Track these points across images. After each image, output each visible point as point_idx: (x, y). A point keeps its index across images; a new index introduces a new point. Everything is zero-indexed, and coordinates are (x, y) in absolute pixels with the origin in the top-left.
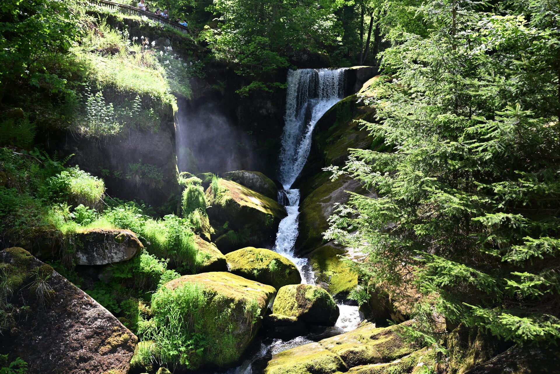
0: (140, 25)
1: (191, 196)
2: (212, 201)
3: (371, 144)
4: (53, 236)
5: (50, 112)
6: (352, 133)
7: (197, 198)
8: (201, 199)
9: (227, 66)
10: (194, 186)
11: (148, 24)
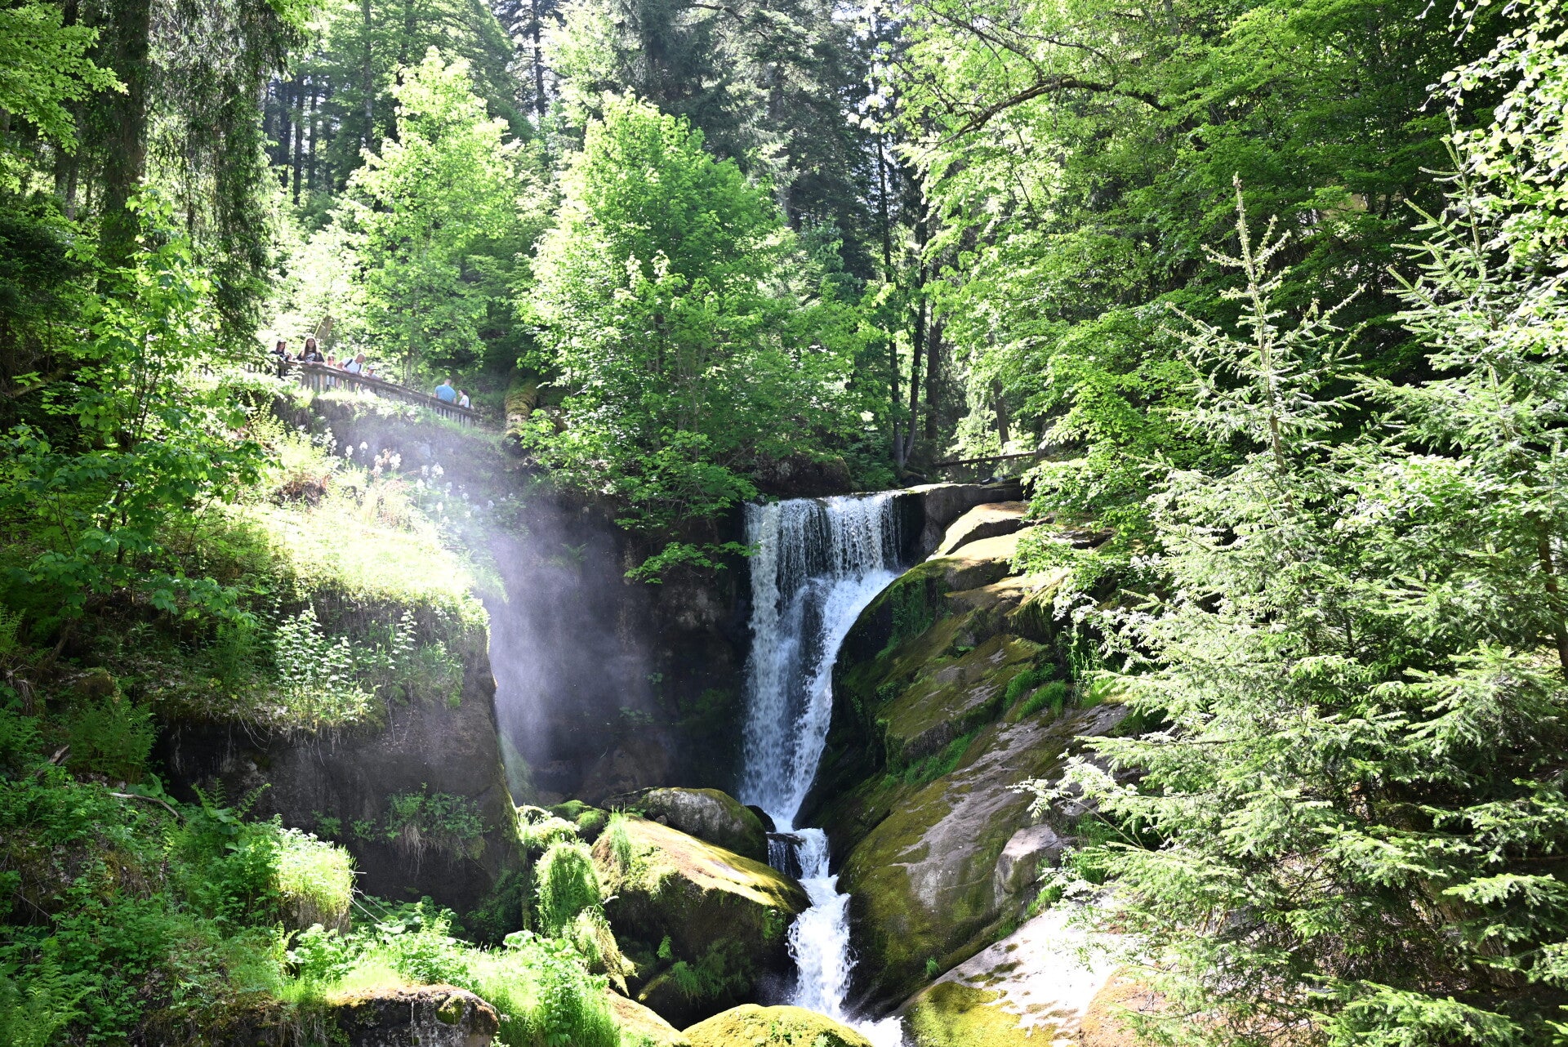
0: (354, 413)
1: (563, 873)
2: (618, 882)
3: (1004, 692)
4: (276, 1019)
5: (177, 672)
6: (945, 665)
7: (579, 877)
8: (587, 879)
9: (584, 504)
10: (566, 845)
11: (374, 411)
